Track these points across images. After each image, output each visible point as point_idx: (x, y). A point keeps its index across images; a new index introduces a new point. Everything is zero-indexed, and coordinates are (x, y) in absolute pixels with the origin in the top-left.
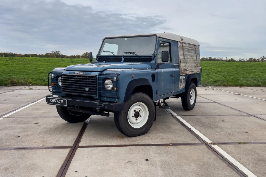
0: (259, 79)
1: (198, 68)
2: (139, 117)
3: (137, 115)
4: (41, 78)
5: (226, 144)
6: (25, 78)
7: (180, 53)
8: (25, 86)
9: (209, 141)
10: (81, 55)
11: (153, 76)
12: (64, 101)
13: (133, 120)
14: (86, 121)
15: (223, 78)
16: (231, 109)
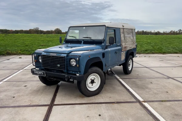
0: (177, 48)
1: (135, 45)
2: (94, 83)
3: (92, 82)
4: (27, 50)
5: (153, 101)
6: (16, 50)
7: (122, 36)
8: (16, 56)
9: (141, 100)
10: (53, 30)
11: (103, 55)
12: (43, 73)
13: (90, 85)
14: (59, 84)
15: (152, 48)
16: (157, 73)
